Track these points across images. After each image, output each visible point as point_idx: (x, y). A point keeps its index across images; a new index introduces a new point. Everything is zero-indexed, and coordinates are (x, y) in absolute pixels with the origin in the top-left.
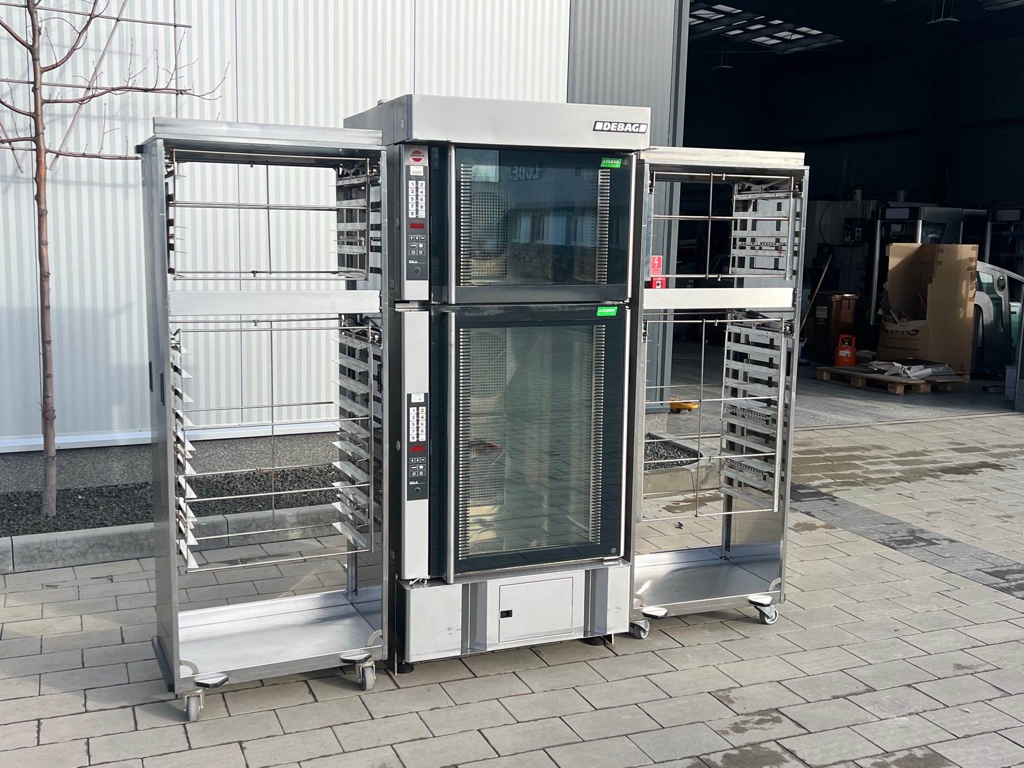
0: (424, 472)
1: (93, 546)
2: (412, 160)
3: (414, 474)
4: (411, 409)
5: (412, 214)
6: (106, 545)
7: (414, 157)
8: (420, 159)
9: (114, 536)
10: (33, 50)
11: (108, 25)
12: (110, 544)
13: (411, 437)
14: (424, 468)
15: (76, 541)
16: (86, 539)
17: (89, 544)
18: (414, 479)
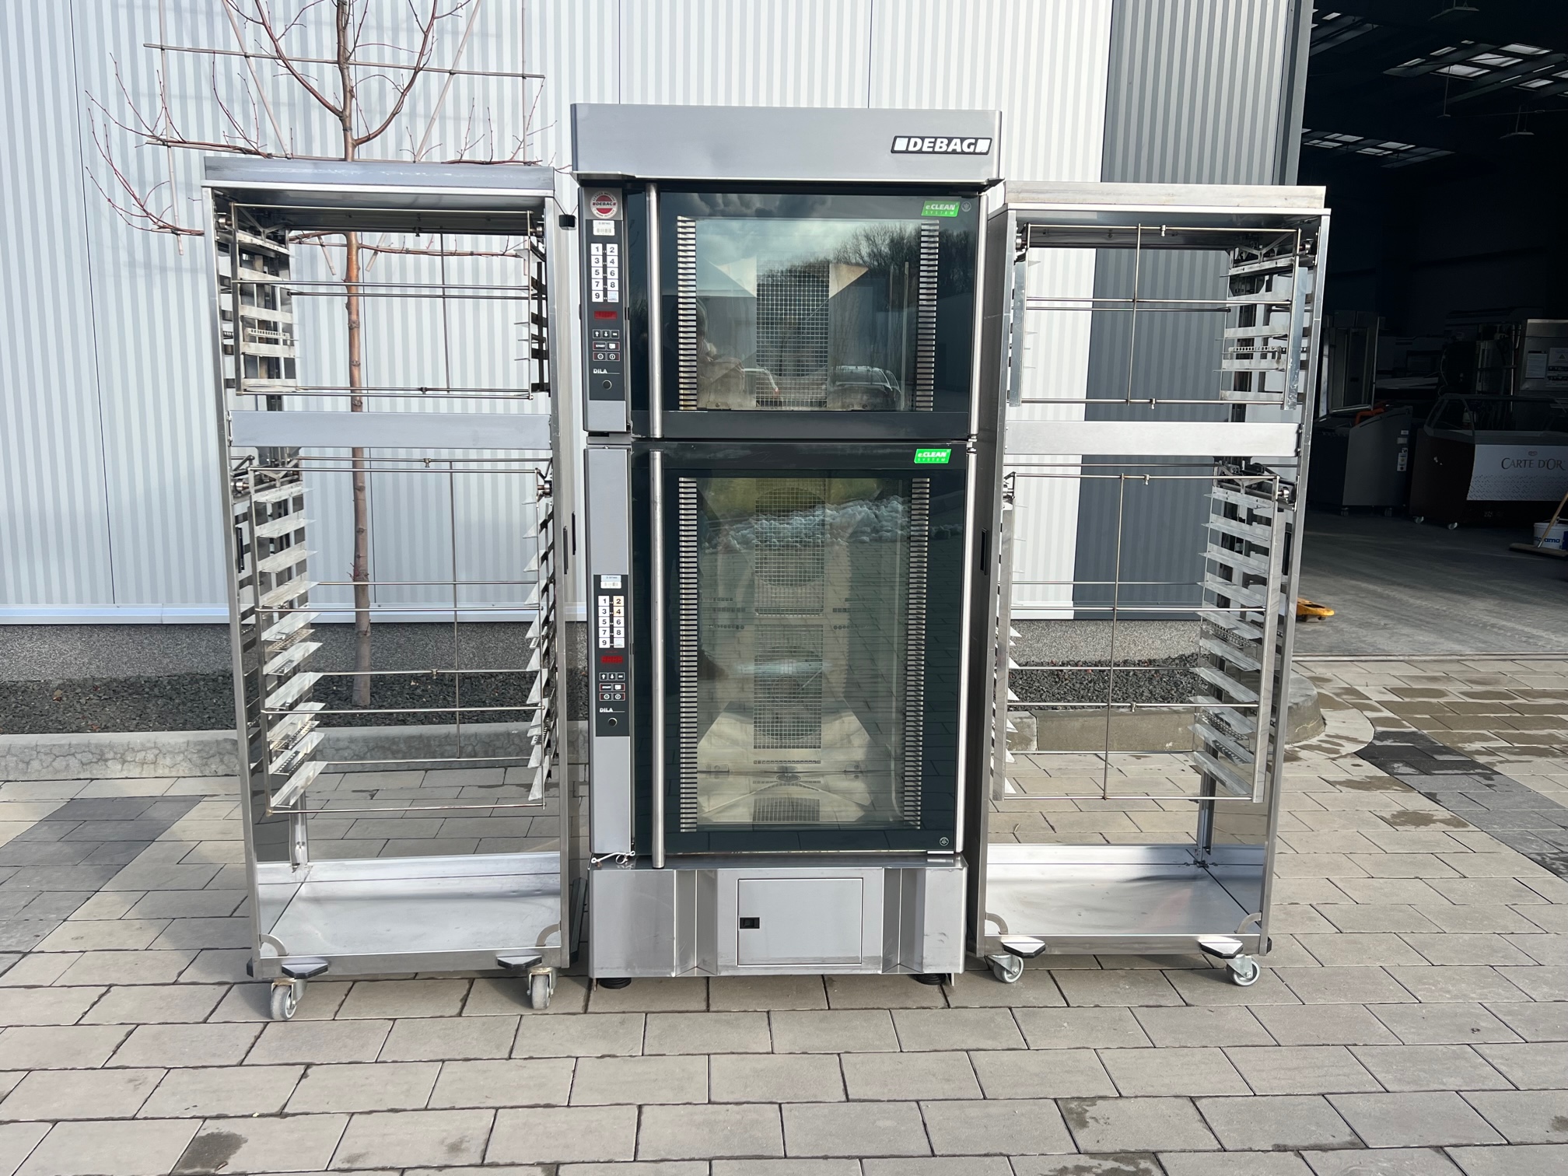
0: (622, 695)
1: (373, 749)
2: (595, 212)
3: (607, 697)
4: (601, 598)
5: (598, 296)
6: (389, 749)
7: (599, 207)
8: (610, 210)
9: (399, 738)
10: (342, 116)
11: (440, 80)
12: (394, 747)
13: (601, 640)
14: (622, 688)
15: (352, 740)
16: (366, 740)
17: (368, 746)
18: (607, 705)
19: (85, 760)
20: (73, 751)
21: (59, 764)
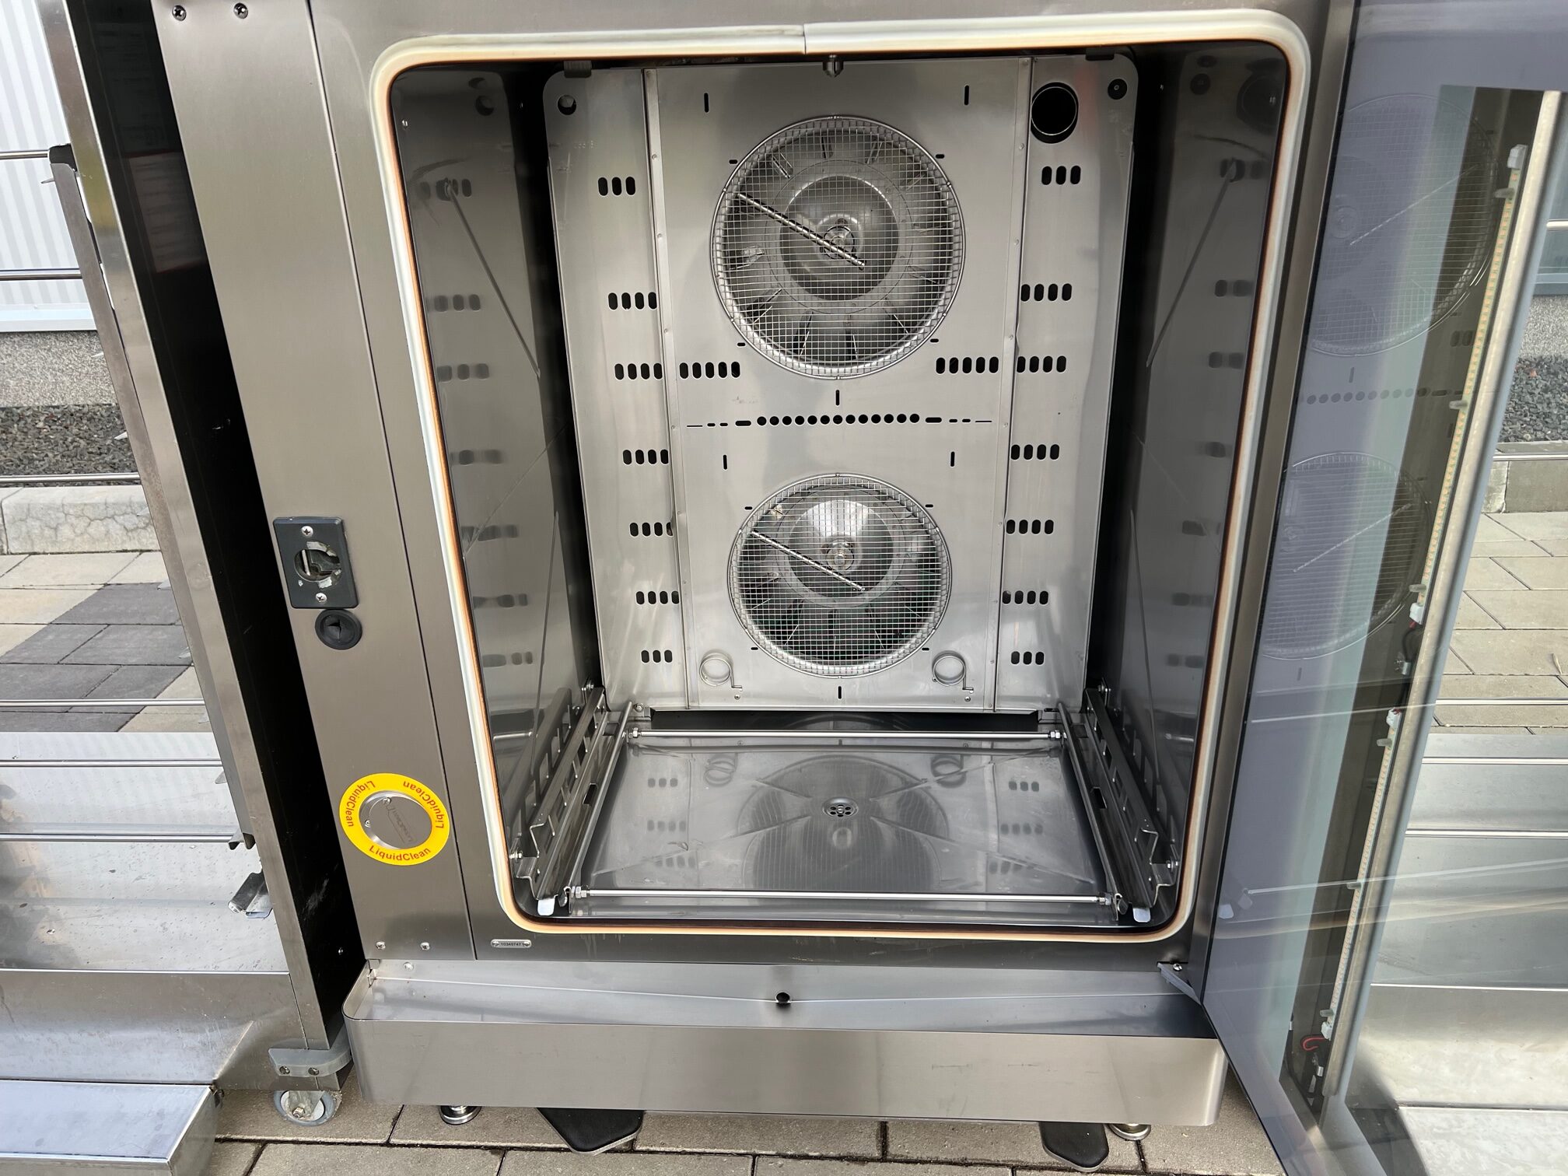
19: (129, 526)
20: (111, 512)
21: (97, 529)
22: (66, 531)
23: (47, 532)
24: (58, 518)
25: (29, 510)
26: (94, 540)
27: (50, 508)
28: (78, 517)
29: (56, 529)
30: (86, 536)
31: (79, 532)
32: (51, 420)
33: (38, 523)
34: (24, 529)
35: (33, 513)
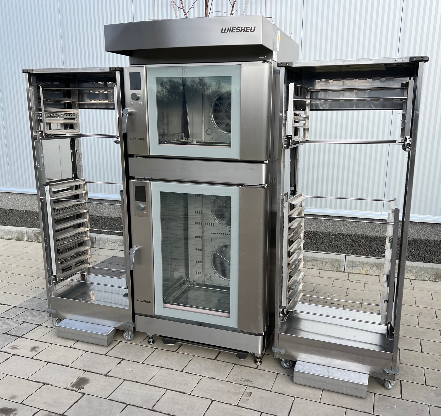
22: (107, 244)
23: (103, 244)
24: (106, 241)
25: (101, 239)
26: (112, 247)
27: (105, 239)
28: (110, 241)
29: (105, 244)
30: (111, 246)
31: (109, 245)
32: (108, 220)
33: (102, 242)
34: (99, 243)
35: (101, 240)
